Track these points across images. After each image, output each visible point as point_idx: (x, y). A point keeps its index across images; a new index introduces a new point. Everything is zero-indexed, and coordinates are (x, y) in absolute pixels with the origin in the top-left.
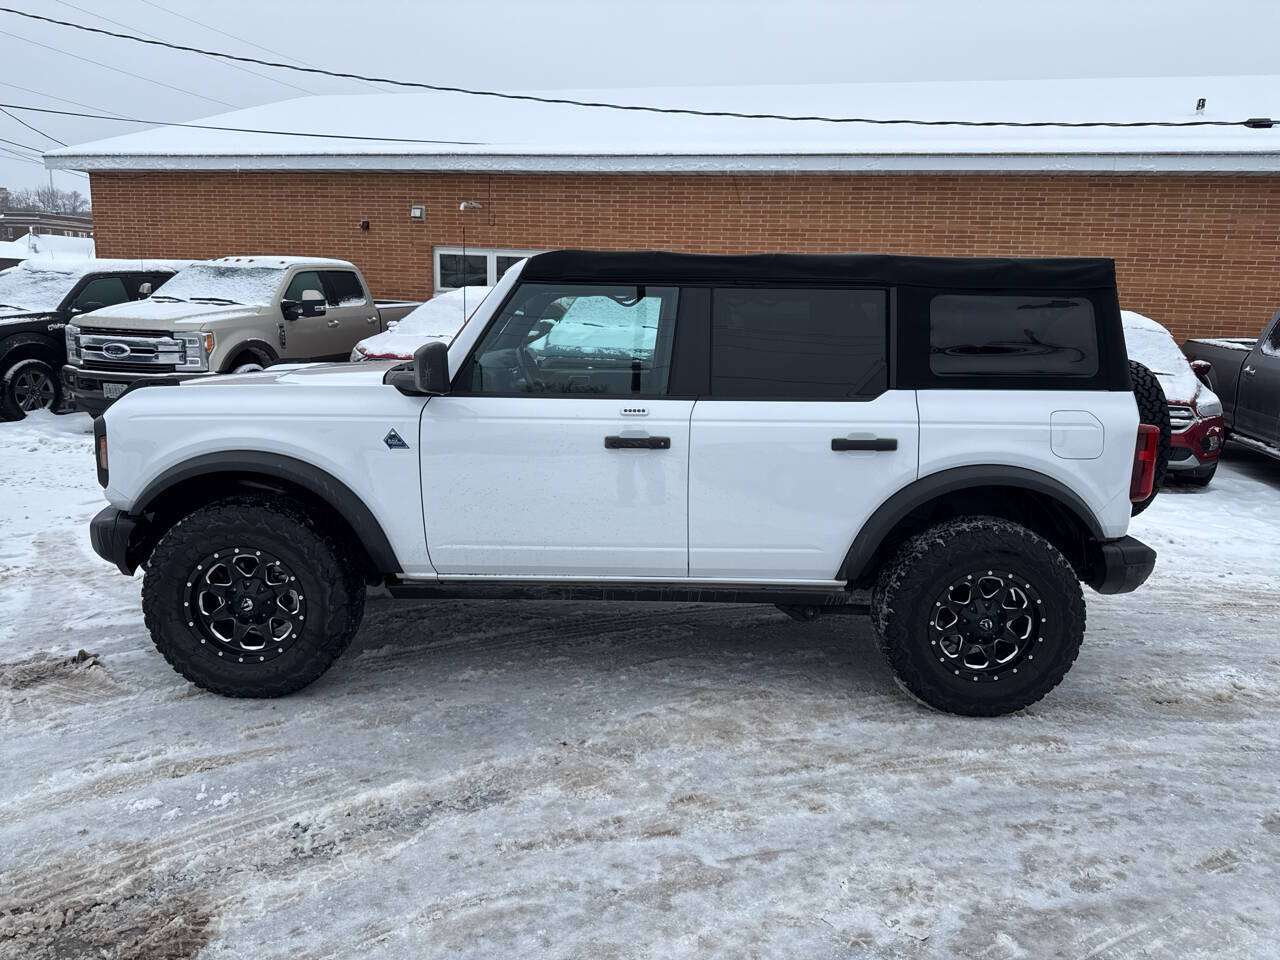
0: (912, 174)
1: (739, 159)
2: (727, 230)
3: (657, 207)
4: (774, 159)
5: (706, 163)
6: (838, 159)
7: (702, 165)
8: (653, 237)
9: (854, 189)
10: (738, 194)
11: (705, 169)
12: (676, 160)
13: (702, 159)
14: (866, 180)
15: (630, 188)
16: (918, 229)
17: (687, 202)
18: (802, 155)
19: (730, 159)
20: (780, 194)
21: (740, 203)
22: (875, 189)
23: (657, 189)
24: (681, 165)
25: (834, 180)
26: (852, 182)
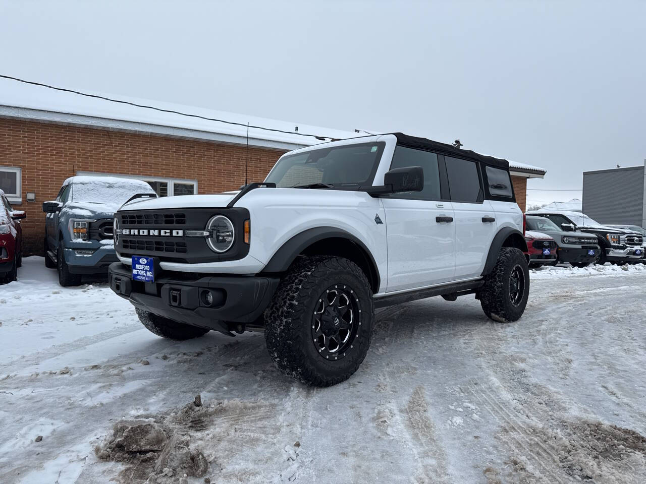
0: (205, 141)
1: (116, 122)
2: (105, 160)
3: (56, 143)
4: (138, 125)
5: (95, 122)
6: (172, 129)
7: (93, 122)
8: (54, 160)
9: (176, 145)
10: (111, 141)
11: (95, 125)
12: (75, 117)
13: (93, 119)
14: (182, 142)
15: (36, 130)
16: (209, 168)
17: (77, 142)
18: (153, 125)
19: (111, 122)
20: (136, 143)
21: (112, 146)
22: (186, 146)
23: (55, 132)
24: (79, 121)
25: (165, 140)
26: (175, 142)
